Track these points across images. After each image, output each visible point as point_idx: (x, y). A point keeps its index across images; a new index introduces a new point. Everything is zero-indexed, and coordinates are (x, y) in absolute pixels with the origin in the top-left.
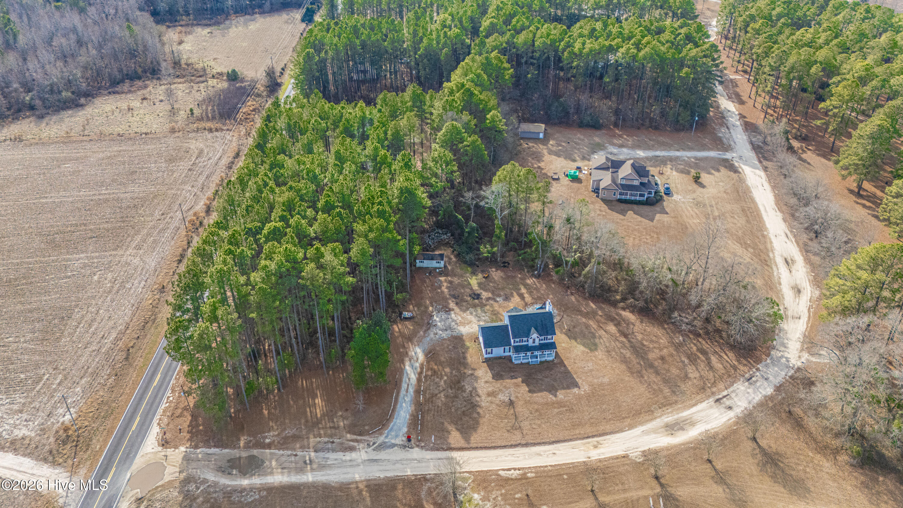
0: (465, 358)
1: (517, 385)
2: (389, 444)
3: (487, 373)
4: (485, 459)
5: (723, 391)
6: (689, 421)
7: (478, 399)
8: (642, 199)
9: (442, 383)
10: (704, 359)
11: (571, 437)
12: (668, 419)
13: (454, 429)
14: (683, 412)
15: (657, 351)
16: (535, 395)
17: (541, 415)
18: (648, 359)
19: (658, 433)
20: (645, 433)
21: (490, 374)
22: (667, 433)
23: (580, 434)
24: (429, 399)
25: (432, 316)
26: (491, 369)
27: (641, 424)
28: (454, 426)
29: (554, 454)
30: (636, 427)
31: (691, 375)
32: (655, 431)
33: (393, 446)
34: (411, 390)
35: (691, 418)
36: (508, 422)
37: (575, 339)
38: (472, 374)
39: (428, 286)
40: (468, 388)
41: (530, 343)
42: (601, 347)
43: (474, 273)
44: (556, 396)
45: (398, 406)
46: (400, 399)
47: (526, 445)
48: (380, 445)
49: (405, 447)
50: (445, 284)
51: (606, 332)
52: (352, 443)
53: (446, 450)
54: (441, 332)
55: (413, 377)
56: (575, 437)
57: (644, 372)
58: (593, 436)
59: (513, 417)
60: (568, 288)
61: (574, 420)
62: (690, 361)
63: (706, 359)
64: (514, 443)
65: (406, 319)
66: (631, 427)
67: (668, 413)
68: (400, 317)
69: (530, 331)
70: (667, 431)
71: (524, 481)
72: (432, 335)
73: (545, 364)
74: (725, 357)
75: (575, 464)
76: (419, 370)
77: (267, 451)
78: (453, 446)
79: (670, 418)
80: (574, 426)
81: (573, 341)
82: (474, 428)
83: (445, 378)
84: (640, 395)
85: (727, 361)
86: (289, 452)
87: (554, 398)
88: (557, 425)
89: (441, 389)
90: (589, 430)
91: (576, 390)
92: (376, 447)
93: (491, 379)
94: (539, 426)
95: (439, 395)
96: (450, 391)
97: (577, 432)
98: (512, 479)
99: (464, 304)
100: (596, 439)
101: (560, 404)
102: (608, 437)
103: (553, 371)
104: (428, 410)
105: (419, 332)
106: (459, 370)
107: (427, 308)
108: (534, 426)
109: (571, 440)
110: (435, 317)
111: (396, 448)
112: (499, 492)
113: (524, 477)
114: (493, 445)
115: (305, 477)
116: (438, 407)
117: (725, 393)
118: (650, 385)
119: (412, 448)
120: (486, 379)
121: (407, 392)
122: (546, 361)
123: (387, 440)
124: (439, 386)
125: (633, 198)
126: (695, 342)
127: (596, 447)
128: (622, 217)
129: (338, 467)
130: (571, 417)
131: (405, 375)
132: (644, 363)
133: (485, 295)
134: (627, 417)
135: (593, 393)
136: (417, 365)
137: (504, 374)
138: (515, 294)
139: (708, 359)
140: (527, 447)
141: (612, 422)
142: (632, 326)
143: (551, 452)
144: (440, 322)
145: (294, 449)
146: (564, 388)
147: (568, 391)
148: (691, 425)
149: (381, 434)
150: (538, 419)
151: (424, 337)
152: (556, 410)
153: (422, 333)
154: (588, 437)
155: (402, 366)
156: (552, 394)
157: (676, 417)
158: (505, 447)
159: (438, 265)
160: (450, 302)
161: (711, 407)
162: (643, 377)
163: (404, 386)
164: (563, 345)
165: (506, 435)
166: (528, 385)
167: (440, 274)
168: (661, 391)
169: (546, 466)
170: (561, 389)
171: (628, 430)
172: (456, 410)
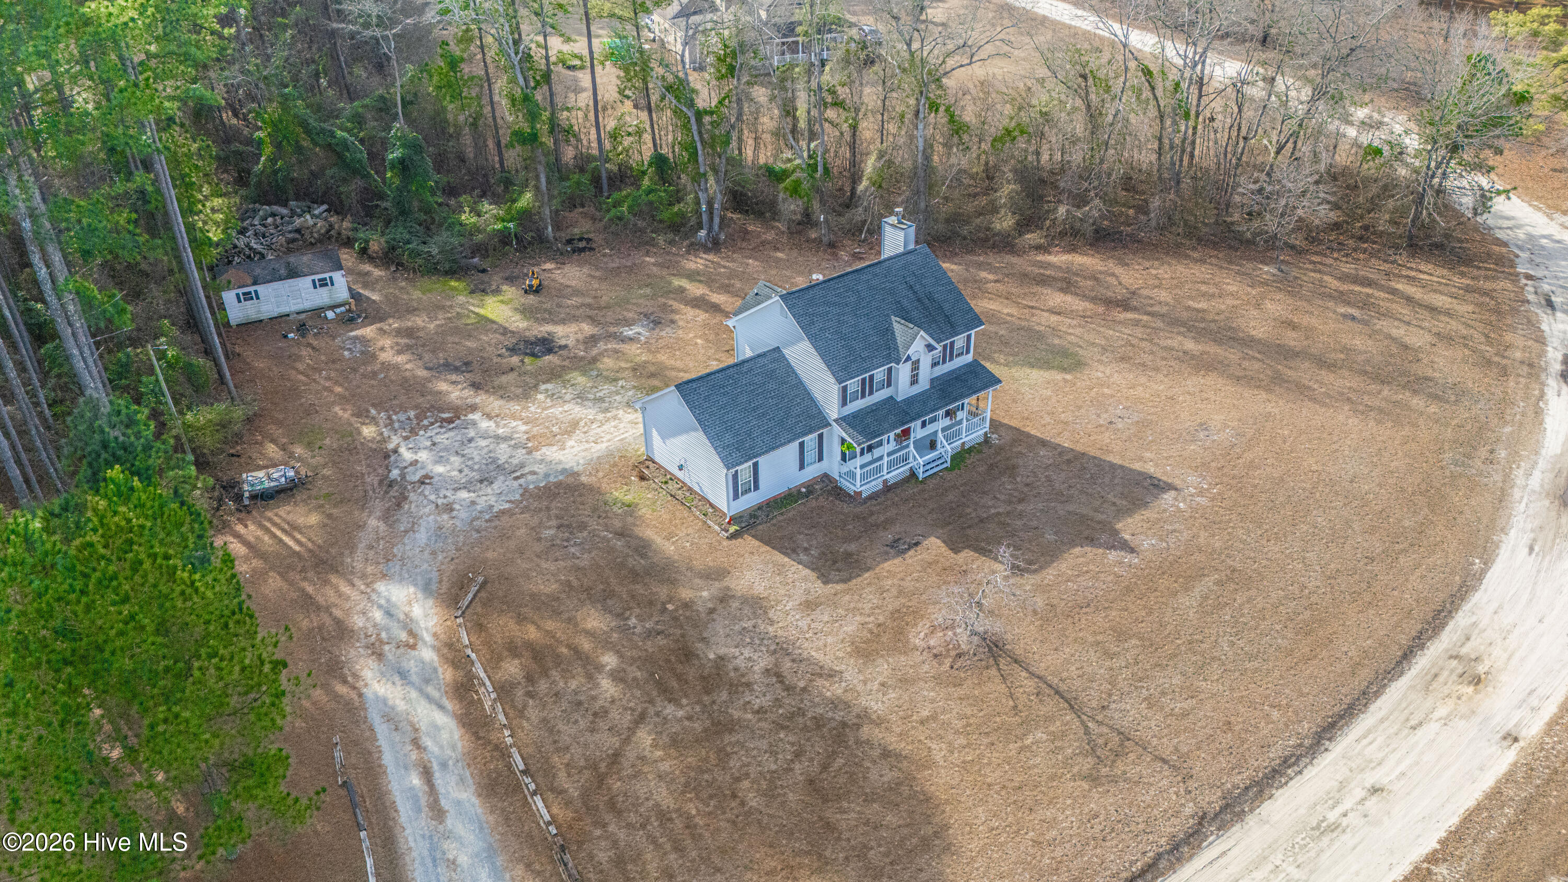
0: (643, 548)
3: (777, 567)
7: (835, 690)
9: (607, 687)
10: (1384, 294)
11: (1356, 684)
12: (1536, 480)
14: (1539, 444)
15: (1251, 314)
16: (1049, 574)
17: (1149, 644)
18: (1257, 340)
21: (798, 571)
24: (585, 795)
25: (386, 455)
26: (790, 551)
29: (1374, 790)
30: (1492, 543)
31: (1412, 342)
34: (458, 792)
36: (1054, 737)
38: (724, 598)
39: (314, 369)
40: (751, 662)
41: (903, 388)
42: (1091, 356)
43: (480, 290)
44: (1127, 548)
50: (387, 342)
51: (1056, 313)
54: (465, 495)
55: (435, 722)
56: (1365, 674)
58: (1419, 642)
59: (1050, 706)
60: (832, 245)
61: (1286, 610)
62: (1361, 308)
63: (1390, 293)
64: (1177, 826)
65: (265, 497)
66: (1480, 550)
68: (238, 498)
69: (888, 332)
72: (430, 520)
73: (973, 459)
74: (1424, 276)
76: (447, 674)
80: (1312, 632)
83: (610, 660)
84: (1368, 440)
85: (1442, 284)
87: (1132, 559)
88: (1250, 656)
89: (620, 719)
90: (1376, 623)
91: (1171, 501)
93: (818, 588)
94: (1189, 692)
95: (631, 753)
97: (1347, 649)
99: (507, 378)
100: (1436, 649)
101: (1177, 571)
102: (1462, 620)
103: (1023, 473)
104: (619, 861)
105: (361, 527)
106: (649, 606)
107: (349, 434)
108: (1176, 705)
109: (1367, 695)
110: (407, 455)
116: (663, 816)
118: (1353, 402)
120: (799, 596)
121: (438, 813)
122: (967, 451)
124: (601, 713)
126: (1307, 266)
127: (1476, 681)
130: (1260, 602)
131: (382, 730)
132: (1262, 352)
133: (569, 331)
134: (1425, 526)
135: (1233, 489)
136: (428, 654)
137: (853, 547)
138: (676, 305)
139: (1397, 293)
140: (1240, 816)
141: (1405, 560)
142: (1110, 280)
144: (439, 461)
146: (1124, 511)
147: (1149, 513)
150: (1159, 667)
151: (397, 533)
152: (1186, 601)
153: (375, 524)
154: (1407, 655)
155: (341, 689)
156: (1109, 547)
157: (1548, 464)
159: (322, 297)
160: (443, 387)
162: (1308, 388)
163: (403, 784)
165: (1105, 800)
166: (986, 552)
167: (349, 320)
168: (1403, 407)
170: (1118, 518)
171: (1486, 566)
172: (770, 794)
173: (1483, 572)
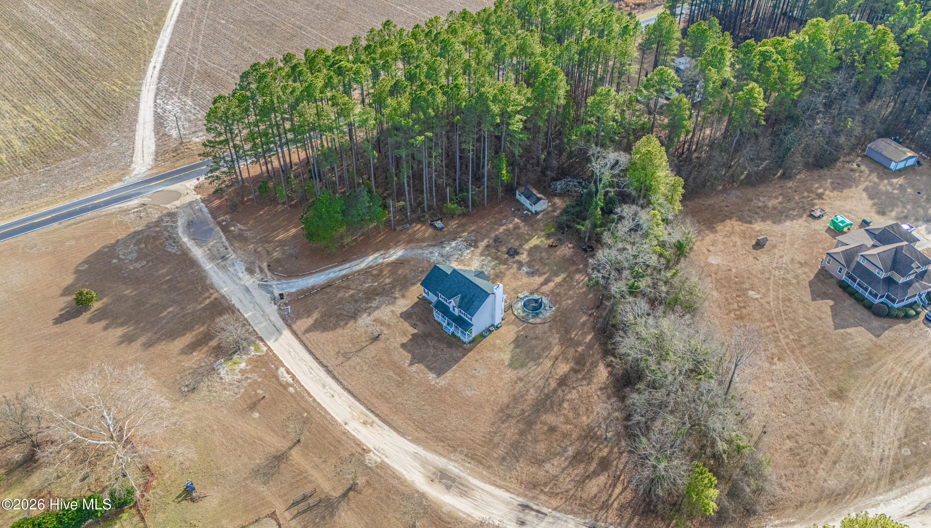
0: (413, 284)
1: (404, 334)
2: (271, 289)
3: (407, 306)
4: (293, 353)
5: (548, 507)
6: (466, 489)
7: (365, 315)
8: (871, 298)
9: (367, 285)
10: (592, 469)
11: (362, 399)
12: (454, 469)
13: (314, 318)
14: (476, 478)
15: (562, 419)
16: (401, 350)
17: (375, 365)
18: (539, 417)
19: (424, 467)
20: (416, 456)
21: (405, 309)
22: (430, 475)
23: (373, 404)
24: (341, 286)
25: (454, 239)
26: (412, 307)
27: (426, 447)
28: (319, 316)
29: (333, 396)
30: (418, 444)
31: (548, 466)
32: (424, 463)
33: (272, 293)
34: (344, 272)
35: (473, 490)
36: (350, 348)
37: (517, 347)
38: (395, 298)
39: (495, 218)
40: (374, 304)
41: (451, 308)
42: (522, 372)
43: (548, 236)
44: (411, 364)
45: (318, 274)
46: (327, 272)
47: (329, 372)
48: (266, 285)
49: (274, 299)
50: (511, 226)
51: (553, 365)
52: (257, 269)
53: (287, 325)
54: (437, 254)
55: (363, 265)
56: (366, 402)
57: (514, 421)
58: (377, 415)
59: (360, 348)
60: (598, 308)
61: (389, 392)
62: (574, 457)
63: (594, 472)
64: (325, 362)
65: (434, 226)
66: (416, 441)
67: (463, 466)
68: (432, 223)
70: (434, 474)
71: (281, 388)
72: (427, 252)
73: (454, 340)
74: (617, 491)
75: (328, 417)
76: (375, 264)
77: (222, 234)
78: (294, 327)
79: (457, 470)
80: (381, 396)
81: (512, 346)
82: (324, 329)
83: (376, 284)
84: (472, 430)
85: (610, 496)
86: (227, 244)
87: (406, 365)
88: (372, 383)
89: (360, 288)
90: (384, 408)
91: (432, 376)
92: (262, 285)
93: (398, 314)
94: (362, 370)
95: (350, 290)
96: (360, 295)
97: (375, 401)
98: (278, 379)
99: (493, 250)
100: (376, 419)
101: (401, 372)
102: (386, 427)
103: (449, 350)
104: (327, 293)
105: (425, 242)
106: (394, 287)
107: (463, 231)
108: (357, 368)
109: (359, 401)
110: (454, 242)
111: (269, 295)
112: (256, 377)
113: (285, 386)
114: (313, 351)
115: (208, 264)
116: (336, 296)
117: (545, 510)
118: (495, 433)
119: (275, 304)
120: (396, 310)
121: (341, 271)
122: (459, 339)
123: (274, 286)
124: (361, 285)
125: (861, 290)
126: (616, 450)
127: (365, 423)
128: (808, 298)
129: (228, 276)
130: (392, 388)
131: (361, 260)
132: (529, 416)
133: (524, 257)
134: (426, 432)
135: (439, 390)
136: (381, 261)
137: (414, 317)
138: (546, 275)
139: (595, 474)
140: (328, 374)
141: (410, 422)
142: (585, 383)
143: (332, 393)
144: (451, 248)
145: (231, 245)
146: (428, 367)
147: (426, 370)
148: (461, 493)
149: (279, 280)
150: (369, 366)
151: (421, 248)
152: (391, 373)
153: (425, 244)
154: (373, 412)
155: (372, 252)
156: (411, 361)
157: (462, 474)
158: (316, 359)
159: (530, 207)
160: (486, 241)
161: (507, 503)
162: (503, 423)
163: (347, 265)
164: (498, 341)
165: (332, 353)
166: (411, 340)
168: (496, 446)
169: (311, 397)
170: (424, 365)
171: (409, 440)
172: (339, 309)
173: (406, 439)
